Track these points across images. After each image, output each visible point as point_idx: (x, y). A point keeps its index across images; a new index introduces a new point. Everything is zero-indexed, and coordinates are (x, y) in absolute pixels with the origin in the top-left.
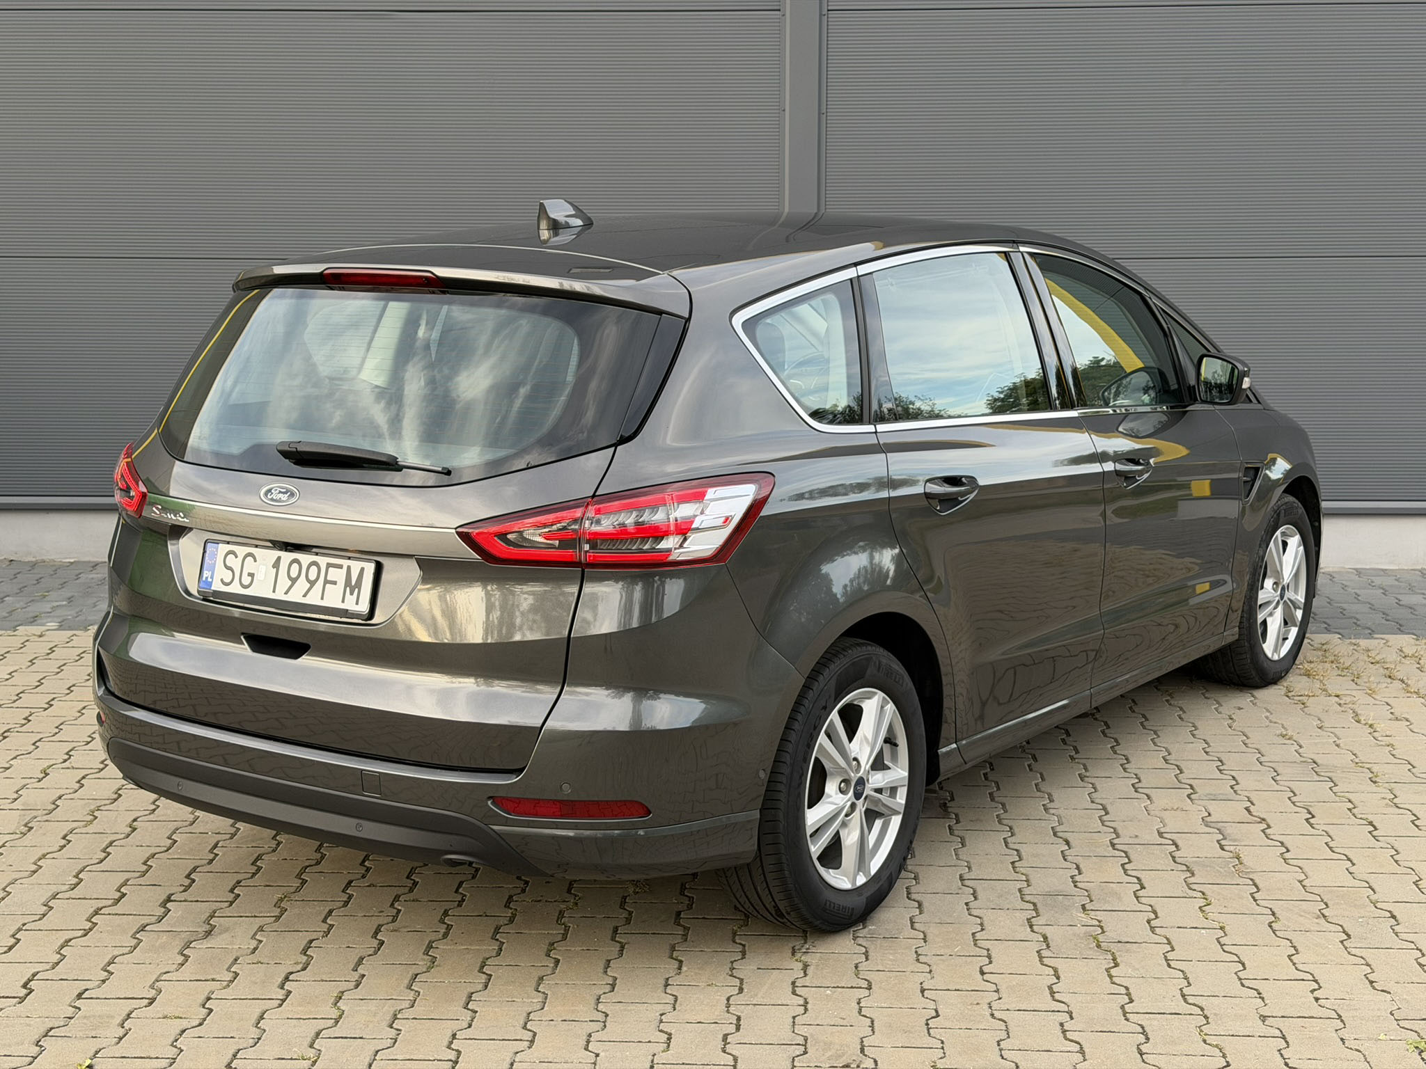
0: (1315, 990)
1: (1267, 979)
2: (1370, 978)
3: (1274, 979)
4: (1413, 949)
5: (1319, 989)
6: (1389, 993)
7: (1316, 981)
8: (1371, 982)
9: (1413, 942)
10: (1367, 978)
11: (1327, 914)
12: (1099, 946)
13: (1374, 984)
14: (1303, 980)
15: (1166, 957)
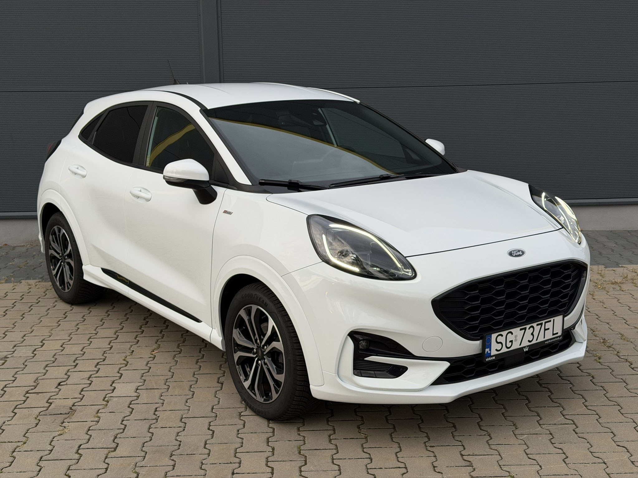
0: (404, 474)
1: (381, 468)
2: (434, 465)
3: (385, 468)
4: (460, 446)
5: (407, 473)
6: (442, 473)
7: (406, 468)
8: (434, 467)
9: (460, 441)
10: (433, 464)
11: (421, 427)
12: (300, 453)
13: (435, 468)
14: (400, 468)
15: (333, 457)
